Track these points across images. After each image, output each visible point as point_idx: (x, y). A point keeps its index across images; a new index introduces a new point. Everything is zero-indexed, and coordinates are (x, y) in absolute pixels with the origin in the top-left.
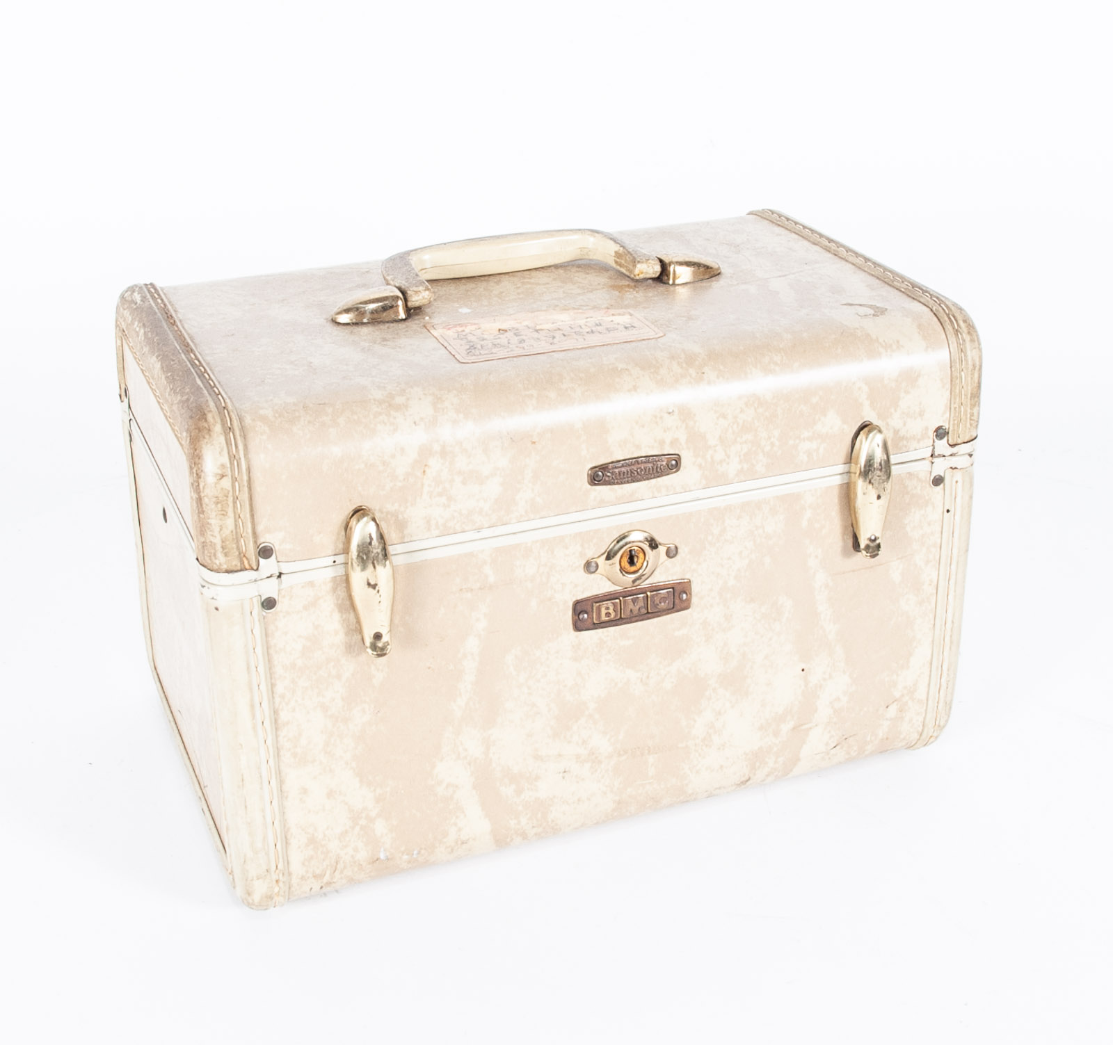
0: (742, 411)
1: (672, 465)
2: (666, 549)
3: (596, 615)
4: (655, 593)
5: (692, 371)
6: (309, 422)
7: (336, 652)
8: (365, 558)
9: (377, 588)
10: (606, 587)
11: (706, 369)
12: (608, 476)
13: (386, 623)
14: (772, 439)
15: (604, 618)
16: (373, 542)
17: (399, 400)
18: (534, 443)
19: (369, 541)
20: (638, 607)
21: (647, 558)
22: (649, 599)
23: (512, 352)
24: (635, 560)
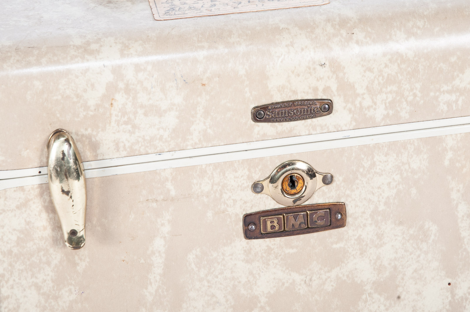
0: (386, 66)
1: (325, 108)
2: (321, 177)
3: (263, 226)
4: (313, 212)
5: (343, 32)
6: (18, 61)
7: (45, 243)
8: (59, 170)
9: (70, 195)
10: (271, 205)
11: (356, 31)
12: (269, 115)
13: (81, 222)
14: (415, 91)
15: (269, 229)
16: (65, 158)
17: (94, 47)
18: (203, 85)
19: (61, 156)
20: (299, 223)
21: (306, 184)
22: (309, 217)
23: (201, 13)
24: (296, 184)
